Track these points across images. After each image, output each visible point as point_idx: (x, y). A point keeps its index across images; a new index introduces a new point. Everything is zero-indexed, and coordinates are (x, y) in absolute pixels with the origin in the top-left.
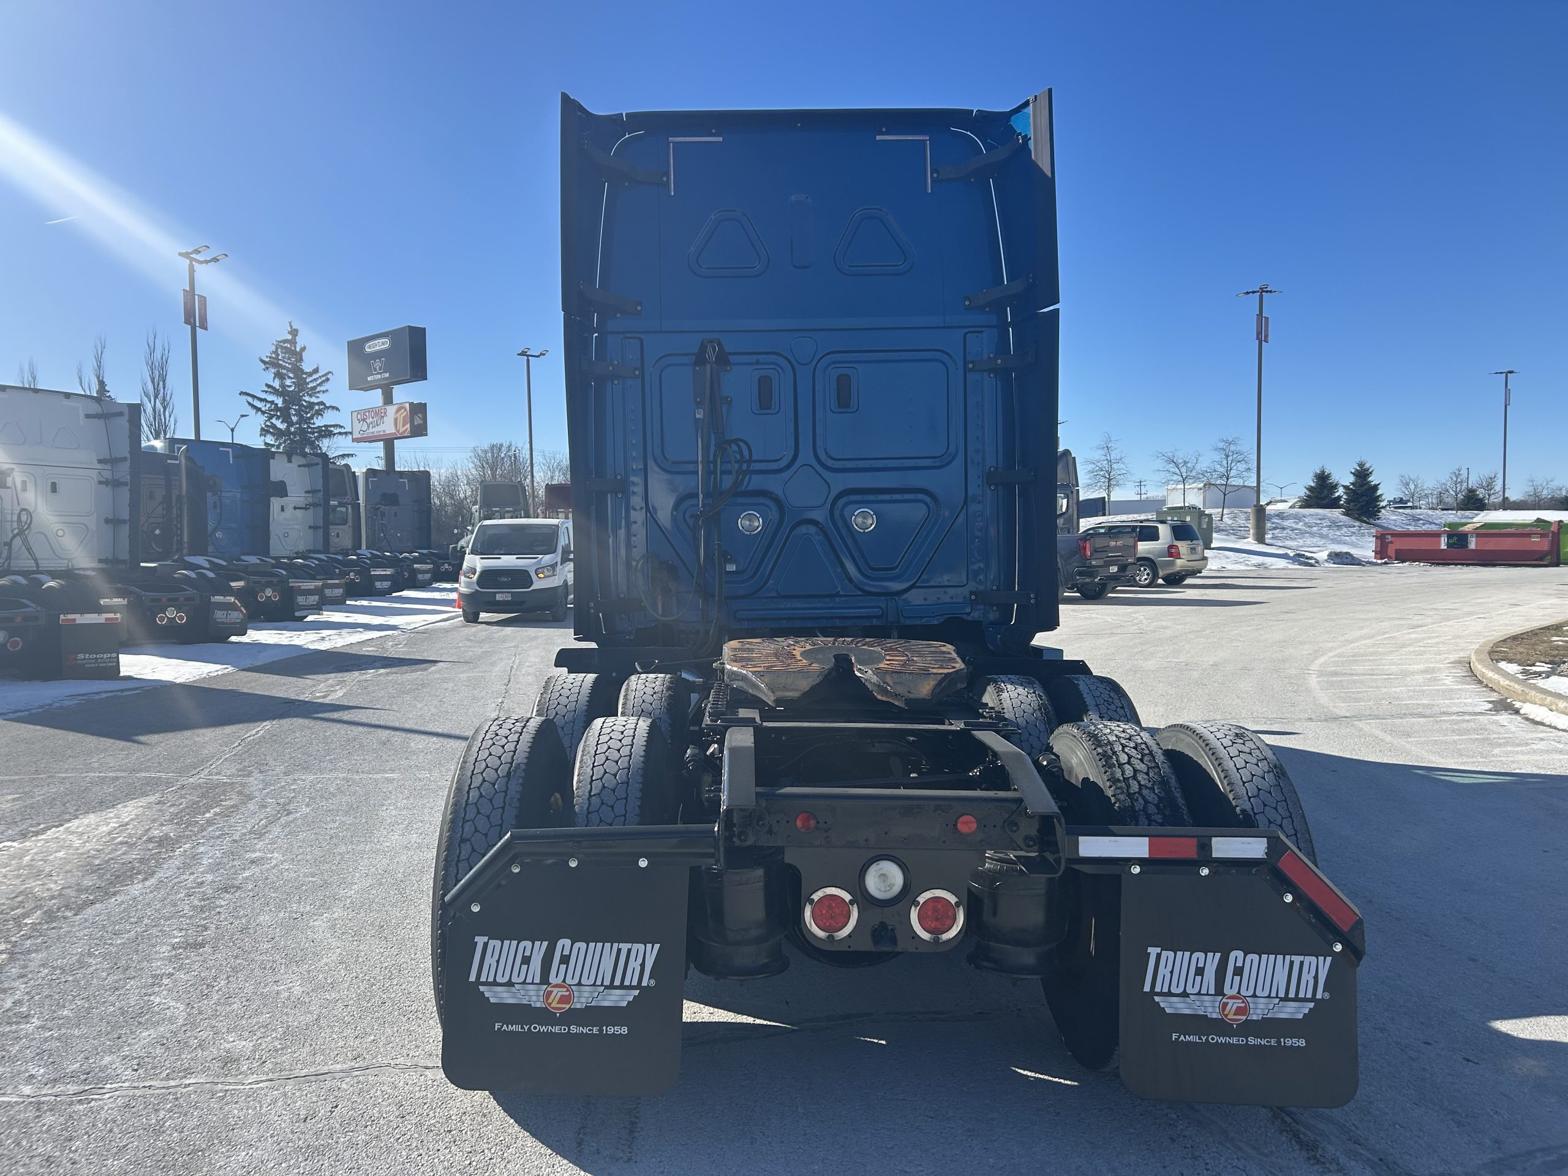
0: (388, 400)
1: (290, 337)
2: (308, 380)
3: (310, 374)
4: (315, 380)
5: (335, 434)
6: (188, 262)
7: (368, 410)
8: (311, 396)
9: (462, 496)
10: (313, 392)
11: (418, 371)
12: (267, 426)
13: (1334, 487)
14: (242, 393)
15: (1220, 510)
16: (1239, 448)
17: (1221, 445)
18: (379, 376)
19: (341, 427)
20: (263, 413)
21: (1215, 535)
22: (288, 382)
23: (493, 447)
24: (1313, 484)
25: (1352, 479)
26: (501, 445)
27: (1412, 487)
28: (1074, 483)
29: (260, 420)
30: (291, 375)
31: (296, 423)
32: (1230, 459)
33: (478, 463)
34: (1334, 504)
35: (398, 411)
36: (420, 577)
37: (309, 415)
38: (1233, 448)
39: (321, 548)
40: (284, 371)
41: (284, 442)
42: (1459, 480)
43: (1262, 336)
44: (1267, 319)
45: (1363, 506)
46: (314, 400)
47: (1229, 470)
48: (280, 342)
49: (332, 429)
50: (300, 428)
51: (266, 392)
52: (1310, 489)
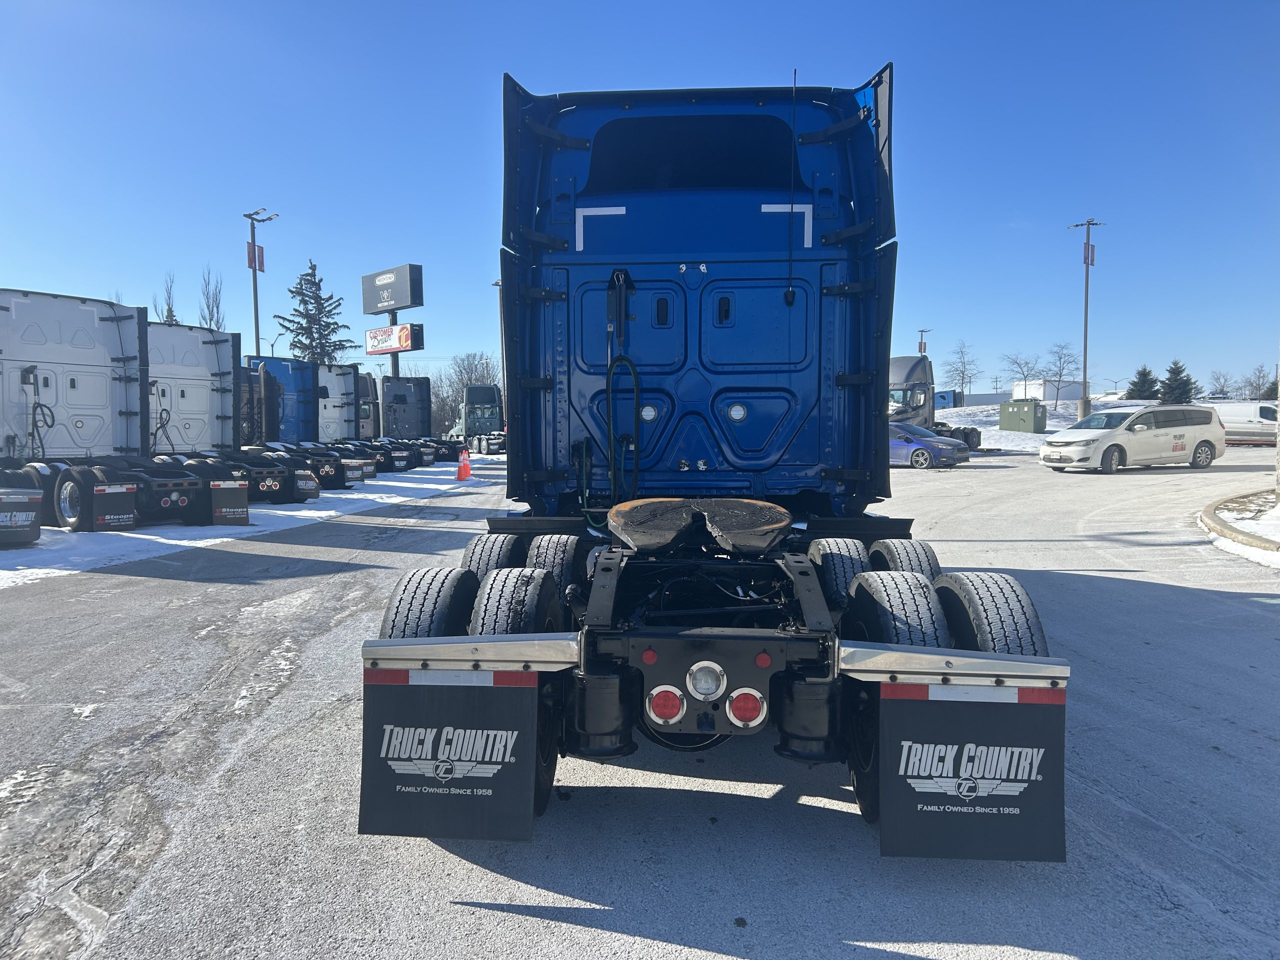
0: (394, 322)
1: (310, 271)
2: (325, 305)
3: (327, 300)
4: (331, 305)
5: (346, 348)
6: (250, 221)
7: (379, 330)
8: (328, 317)
9: (445, 395)
10: (329, 314)
11: (417, 299)
12: (294, 342)
13: (1154, 382)
14: (275, 316)
15: (1055, 402)
16: (1070, 352)
17: (1055, 349)
18: (386, 304)
19: (352, 342)
20: (292, 331)
21: (1048, 422)
22: (310, 307)
23: (468, 356)
24: (1136, 380)
25: (1168, 375)
26: (475, 355)
27: (1222, 381)
28: (931, 381)
29: (290, 337)
30: (313, 301)
31: (317, 339)
32: (1062, 360)
33: (458, 369)
34: (1153, 396)
35: (402, 330)
36: (425, 458)
37: (326, 332)
38: (1065, 351)
39: (354, 436)
40: (307, 299)
41: (308, 354)
42: (1262, 375)
43: (1088, 260)
44: (1093, 246)
45: (1176, 397)
46: (330, 320)
47: (1062, 369)
48: (304, 275)
49: (344, 343)
50: (320, 343)
51: (294, 315)
52: (1134, 384)
